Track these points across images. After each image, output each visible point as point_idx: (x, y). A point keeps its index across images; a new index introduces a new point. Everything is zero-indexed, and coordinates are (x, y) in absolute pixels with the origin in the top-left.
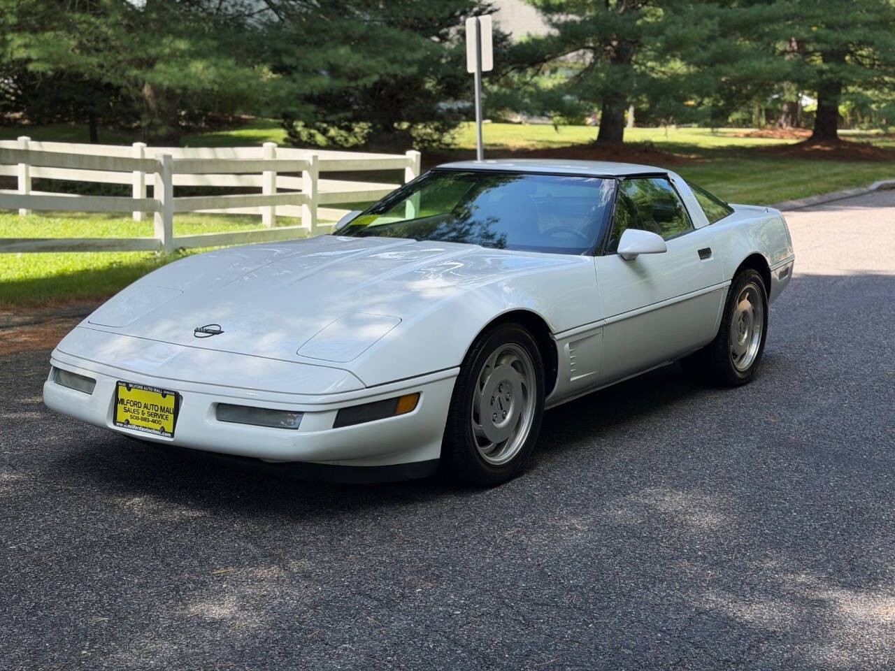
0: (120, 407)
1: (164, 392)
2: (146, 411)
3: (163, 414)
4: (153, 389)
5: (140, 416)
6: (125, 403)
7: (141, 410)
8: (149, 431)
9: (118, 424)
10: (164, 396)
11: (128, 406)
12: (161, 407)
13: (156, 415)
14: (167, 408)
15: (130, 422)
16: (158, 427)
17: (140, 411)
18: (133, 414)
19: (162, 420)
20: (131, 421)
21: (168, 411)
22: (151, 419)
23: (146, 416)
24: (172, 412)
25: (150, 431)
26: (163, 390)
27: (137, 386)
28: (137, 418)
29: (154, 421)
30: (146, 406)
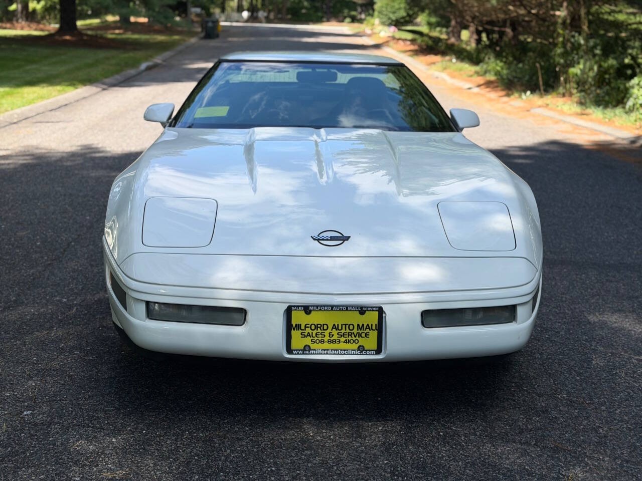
0: (295, 334)
1: (362, 310)
2: (335, 332)
3: (360, 332)
4: (347, 308)
5: (326, 339)
6: (303, 327)
7: (327, 333)
8: (343, 352)
9: (294, 352)
10: (362, 313)
11: (308, 330)
12: (358, 325)
13: (350, 335)
14: (368, 325)
15: (312, 348)
16: (355, 346)
18: (316, 338)
19: (360, 339)
20: (313, 346)
21: (369, 327)
22: (343, 339)
23: (335, 337)
24: (374, 328)
25: (345, 352)
26: (361, 308)
27: (320, 308)
28: (322, 342)
29: (347, 342)
30: (335, 328)
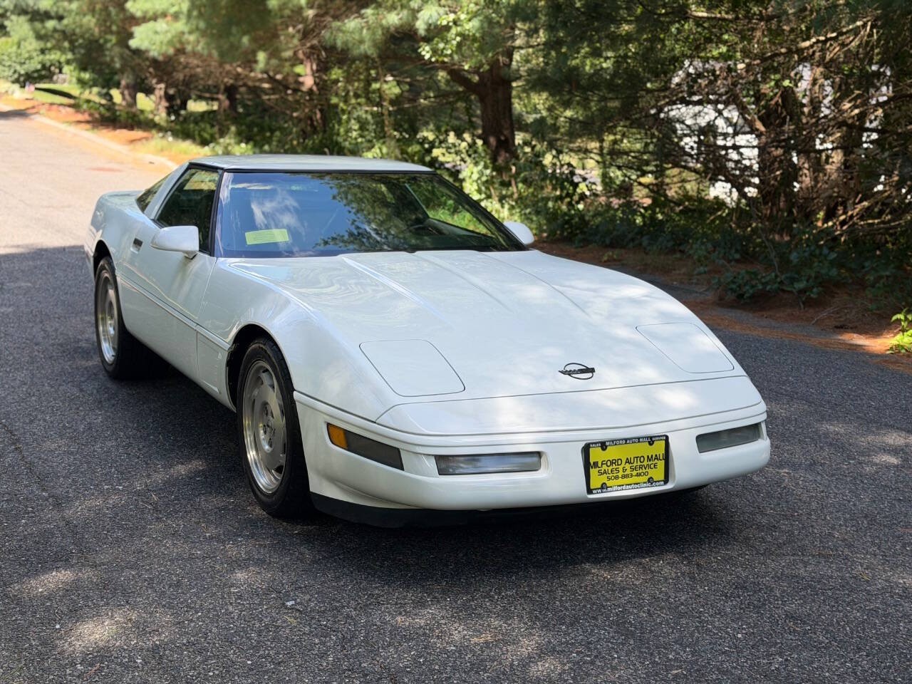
0: (593, 472)
1: (651, 440)
2: (628, 466)
3: (650, 463)
4: (639, 439)
5: (621, 474)
6: (600, 465)
7: (621, 467)
8: (636, 486)
9: (594, 492)
10: (651, 443)
11: (605, 467)
12: (648, 457)
13: (641, 467)
14: (656, 455)
15: (608, 485)
16: (645, 479)
17: (621, 469)
18: (611, 475)
19: (649, 470)
20: (609, 483)
21: (657, 458)
22: (635, 473)
23: (628, 472)
24: (661, 458)
25: (638, 486)
26: (651, 438)
27: (615, 442)
28: (617, 478)
29: (638, 475)
30: (628, 461)
